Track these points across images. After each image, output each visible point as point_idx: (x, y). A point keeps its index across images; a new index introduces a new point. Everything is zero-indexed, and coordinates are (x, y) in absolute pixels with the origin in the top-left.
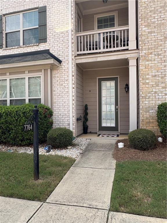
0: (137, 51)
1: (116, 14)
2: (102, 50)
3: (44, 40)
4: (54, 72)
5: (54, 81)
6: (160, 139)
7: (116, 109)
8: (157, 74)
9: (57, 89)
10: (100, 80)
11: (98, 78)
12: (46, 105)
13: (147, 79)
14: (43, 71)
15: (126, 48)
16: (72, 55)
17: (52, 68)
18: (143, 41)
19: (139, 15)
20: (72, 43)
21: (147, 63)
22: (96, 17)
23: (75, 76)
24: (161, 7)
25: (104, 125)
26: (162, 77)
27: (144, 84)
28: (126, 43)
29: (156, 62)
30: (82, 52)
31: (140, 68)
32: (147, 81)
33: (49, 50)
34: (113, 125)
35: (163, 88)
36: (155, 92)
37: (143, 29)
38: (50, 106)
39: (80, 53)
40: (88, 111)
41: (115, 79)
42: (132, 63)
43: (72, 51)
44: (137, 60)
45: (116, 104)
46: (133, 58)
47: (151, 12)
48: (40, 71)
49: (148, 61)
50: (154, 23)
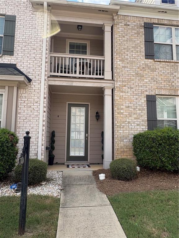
0: (112, 82)
1: (88, 44)
2: (77, 75)
3: (10, 52)
4: (21, 91)
5: (19, 102)
6: (138, 169)
8: (130, 105)
9: (24, 111)
10: (70, 106)
11: (67, 103)
12: (8, 128)
13: (122, 109)
14: (7, 88)
15: (101, 77)
16: (45, 75)
17: (20, 85)
18: (118, 73)
19: (114, 50)
20: (46, 62)
21: (121, 94)
22: (68, 42)
23: (47, 98)
24: (133, 47)
25: (72, 154)
26: (134, 109)
27: (118, 113)
28: (101, 71)
29: (129, 94)
30: (56, 74)
31: (116, 98)
32: (122, 111)
33: (16, 64)
34: (82, 154)
35: (135, 118)
36: (129, 123)
37: (117, 62)
38: (13, 130)
39: (53, 74)
40: (55, 139)
41: (86, 106)
42: (108, 92)
43: (46, 71)
44: (112, 90)
45: (86, 131)
46: (108, 88)
47: (124, 49)
48: (4, 87)
49: (122, 92)
50: (127, 59)
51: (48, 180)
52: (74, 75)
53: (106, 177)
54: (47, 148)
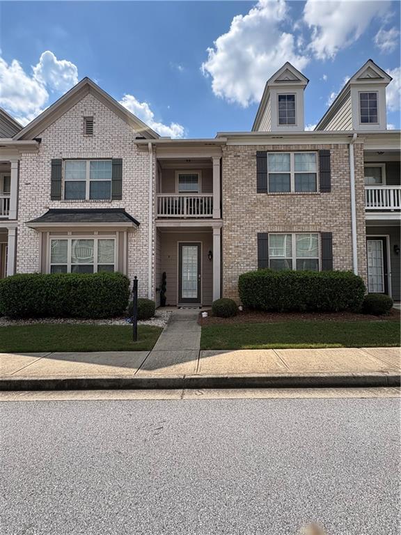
0: (221, 220)
1: (199, 174)
2: (185, 215)
3: (118, 196)
4: (131, 235)
5: (129, 245)
6: (240, 308)
7: (199, 278)
8: (239, 244)
9: (134, 255)
10: (181, 245)
11: (178, 242)
12: (121, 271)
13: (231, 249)
14: (117, 233)
15: (210, 215)
16: (153, 218)
17: (129, 230)
18: (227, 211)
19: (223, 186)
20: (153, 205)
21: (230, 233)
22: (178, 173)
23: (155, 241)
24: (243, 181)
25: (184, 296)
26: (244, 249)
27: (227, 254)
28: (210, 211)
29: (238, 233)
30: (163, 215)
31: (224, 237)
32: (230, 251)
33: (124, 209)
34: (195, 296)
35: (245, 258)
36: (238, 263)
37: (226, 199)
38: (125, 273)
39: (160, 215)
40: (167, 280)
41: (198, 245)
42: (216, 232)
43: (153, 213)
44: (221, 229)
45: (199, 273)
46: (216, 227)
47: (234, 184)
48: (115, 233)
49: (231, 231)
50: (237, 195)
51: (157, 317)
52: (181, 215)
53: (208, 315)
54: (157, 290)
